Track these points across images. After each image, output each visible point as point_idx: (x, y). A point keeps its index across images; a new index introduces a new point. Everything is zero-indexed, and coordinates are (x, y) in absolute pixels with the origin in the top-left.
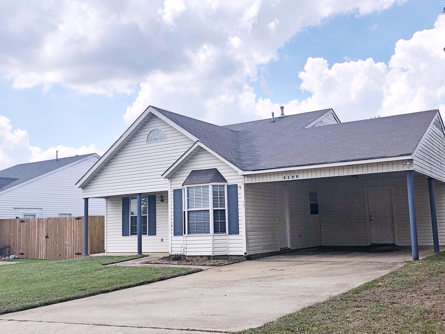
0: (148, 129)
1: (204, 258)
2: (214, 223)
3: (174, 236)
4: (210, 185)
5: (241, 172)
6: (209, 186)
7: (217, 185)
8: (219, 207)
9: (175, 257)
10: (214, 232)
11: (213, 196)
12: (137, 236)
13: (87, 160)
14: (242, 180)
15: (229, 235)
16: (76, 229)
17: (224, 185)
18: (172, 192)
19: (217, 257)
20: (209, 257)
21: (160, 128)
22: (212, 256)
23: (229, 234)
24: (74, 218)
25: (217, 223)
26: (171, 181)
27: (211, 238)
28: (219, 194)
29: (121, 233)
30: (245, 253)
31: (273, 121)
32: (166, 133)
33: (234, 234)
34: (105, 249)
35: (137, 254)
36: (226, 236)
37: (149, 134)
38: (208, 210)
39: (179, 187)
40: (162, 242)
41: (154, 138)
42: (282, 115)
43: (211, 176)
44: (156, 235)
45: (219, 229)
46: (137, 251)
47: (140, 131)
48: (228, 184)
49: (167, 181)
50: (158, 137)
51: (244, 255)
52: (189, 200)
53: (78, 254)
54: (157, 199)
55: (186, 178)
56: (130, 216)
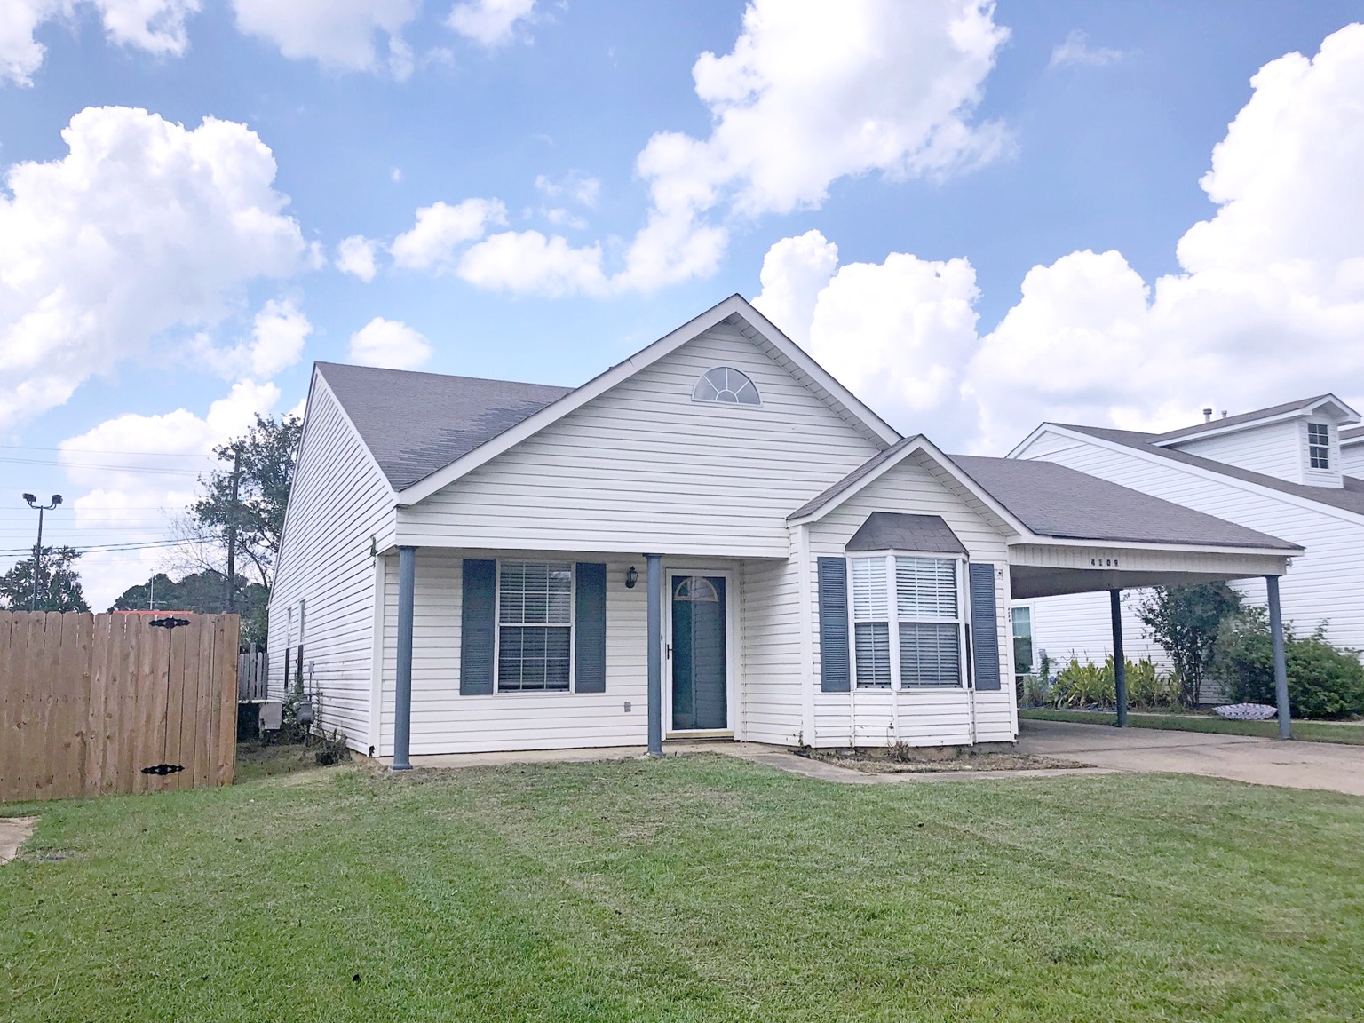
1: (946, 753)
3: (822, 693)
4: (960, 559)
5: (1028, 537)
6: (955, 561)
14: (1006, 557)
15: (977, 692)
16: (154, 670)
18: (815, 565)
20: (959, 748)
21: (742, 366)
22: (968, 745)
23: (970, 690)
26: (810, 532)
29: (457, 684)
30: (1014, 734)
32: (761, 388)
33: (987, 688)
37: (704, 377)
39: (837, 551)
40: (627, 713)
41: (719, 393)
44: (604, 691)
48: (973, 562)
50: (736, 395)
52: (900, 592)
53: (163, 770)
54: (609, 576)
55: (855, 530)
56: (498, 624)
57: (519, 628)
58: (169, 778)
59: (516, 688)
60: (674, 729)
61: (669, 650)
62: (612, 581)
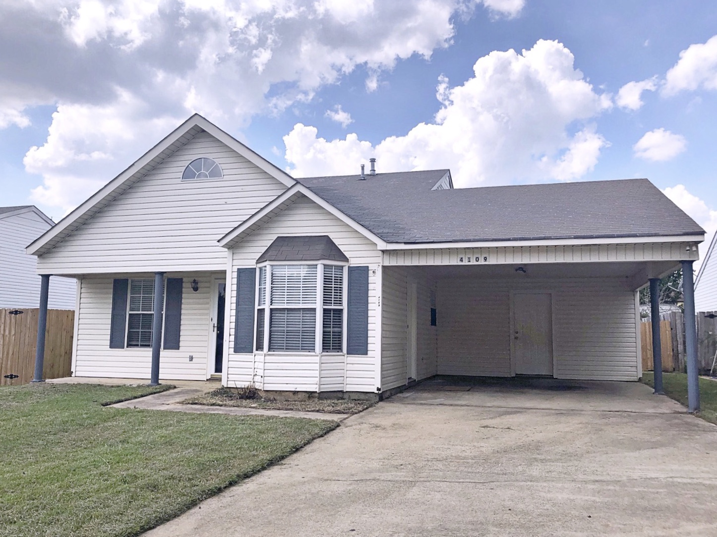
0: (186, 157)
1: (300, 396)
2: (324, 332)
3: (234, 353)
4: (320, 265)
5: (382, 245)
6: (317, 265)
7: (332, 266)
8: (333, 304)
9: (245, 392)
10: (323, 349)
11: (324, 284)
12: (151, 349)
13: (19, 216)
14: (379, 260)
15: (348, 356)
16: (10, 333)
17: (342, 267)
18: (235, 275)
19: (325, 395)
20: (310, 394)
21: (210, 156)
22: (316, 392)
23: (347, 354)
24: (6, 310)
25: (328, 332)
26: (233, 253)
27: (317, 359)
28: (335, 282)
29: (108, 343)
30: (378, 388)
31: (362, 178)
32: (224, 166)
33: (357, 353)
34: (73, 369)
35: (149, 382)
36: (343, 357)
37: (188, 166)
38: (314, 310)
39: (250, 263)
40: (191, 362)
41: (197, 174)
42: (372, 172)
43: (320, 248)
44: (179, 349)
45: (331, 343)
46: (149, 376)
47: (170, 159)
48: (351, 265)
49: (226, 252)
50: (207, 173)
51: (377, 392)
52: (274, 288)
53: (11, 377)
54: (184, 285)
55: (264, 249)
56: (128, 312)
57: (140, 314)
58: (14, 380)
59: (137, 345)
60: (216, 372)
61: (214, 327)
62: (186, 288)
